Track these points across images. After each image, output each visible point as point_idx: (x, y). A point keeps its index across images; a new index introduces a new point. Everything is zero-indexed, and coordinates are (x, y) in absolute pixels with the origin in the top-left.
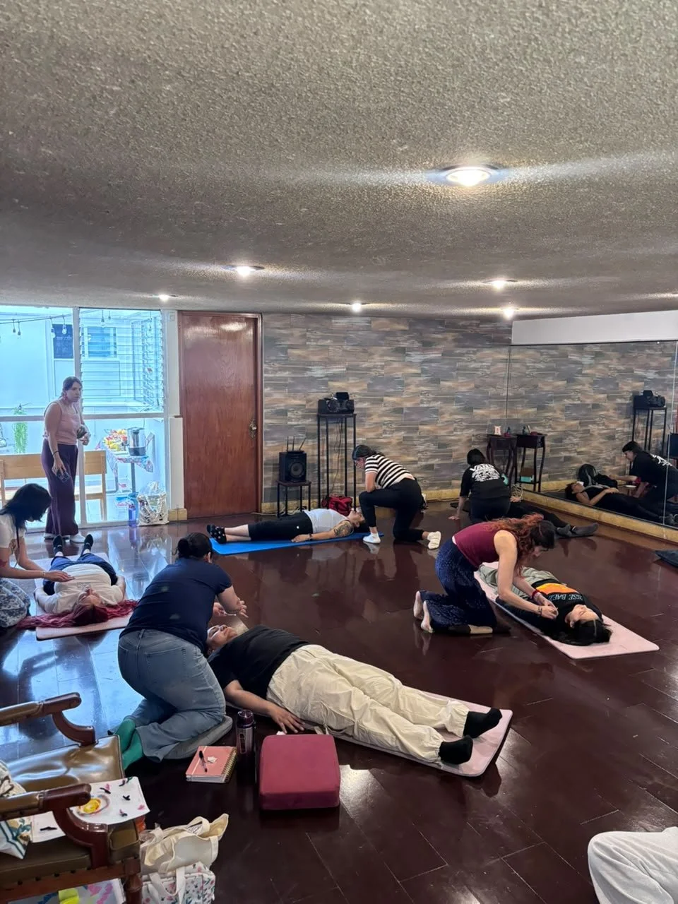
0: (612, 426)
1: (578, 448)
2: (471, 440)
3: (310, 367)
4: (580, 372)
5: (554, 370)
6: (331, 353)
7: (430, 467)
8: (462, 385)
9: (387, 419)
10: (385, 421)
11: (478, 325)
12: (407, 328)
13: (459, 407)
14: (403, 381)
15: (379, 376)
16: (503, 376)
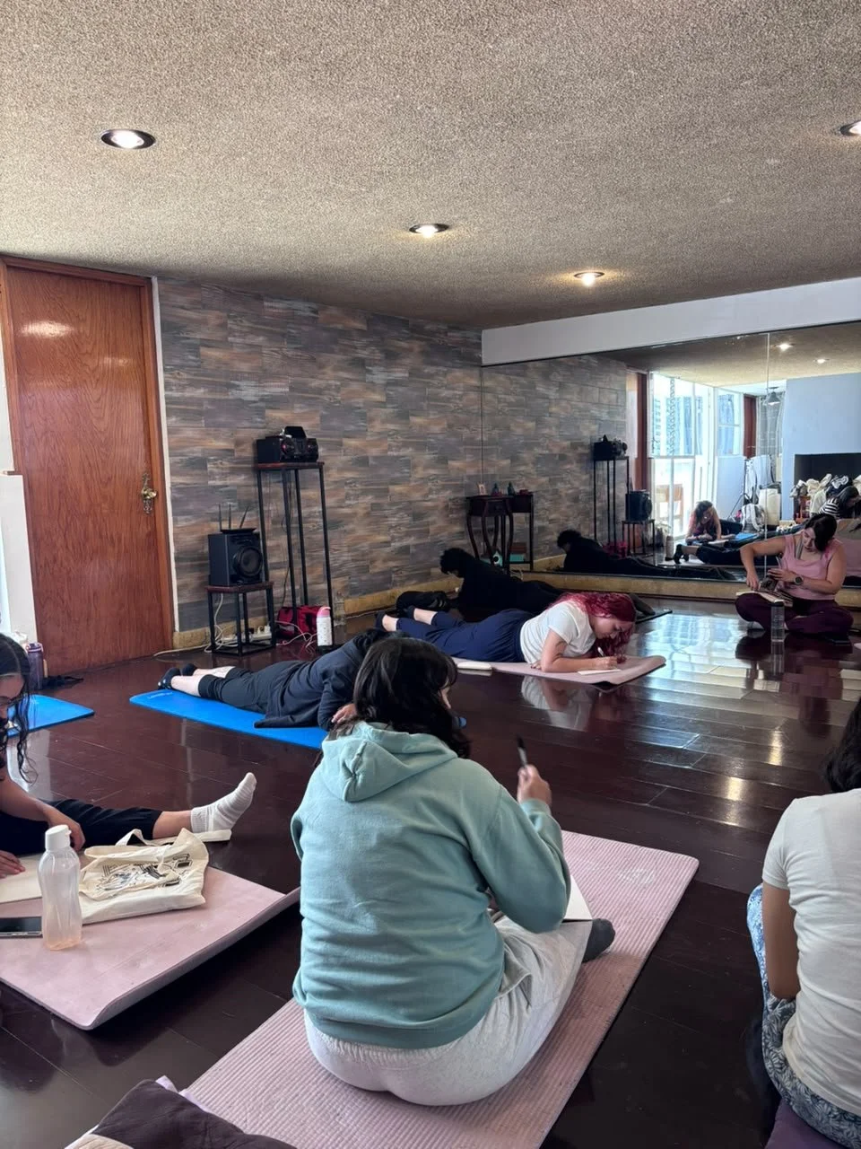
0: (577, 484)
2: (447, 506)
3: (237, 383)
4: (547, 410)
5: (523, 405)
6: (266, 360)
7: (405, 550)
8: (434, 423)
9: (349, 475)
10: (348, 479)
11: (446, 335)
12: (364, 327)
13: (432, 456)
14: (366, 413)
15: (334, 403)
16: (476, 411)
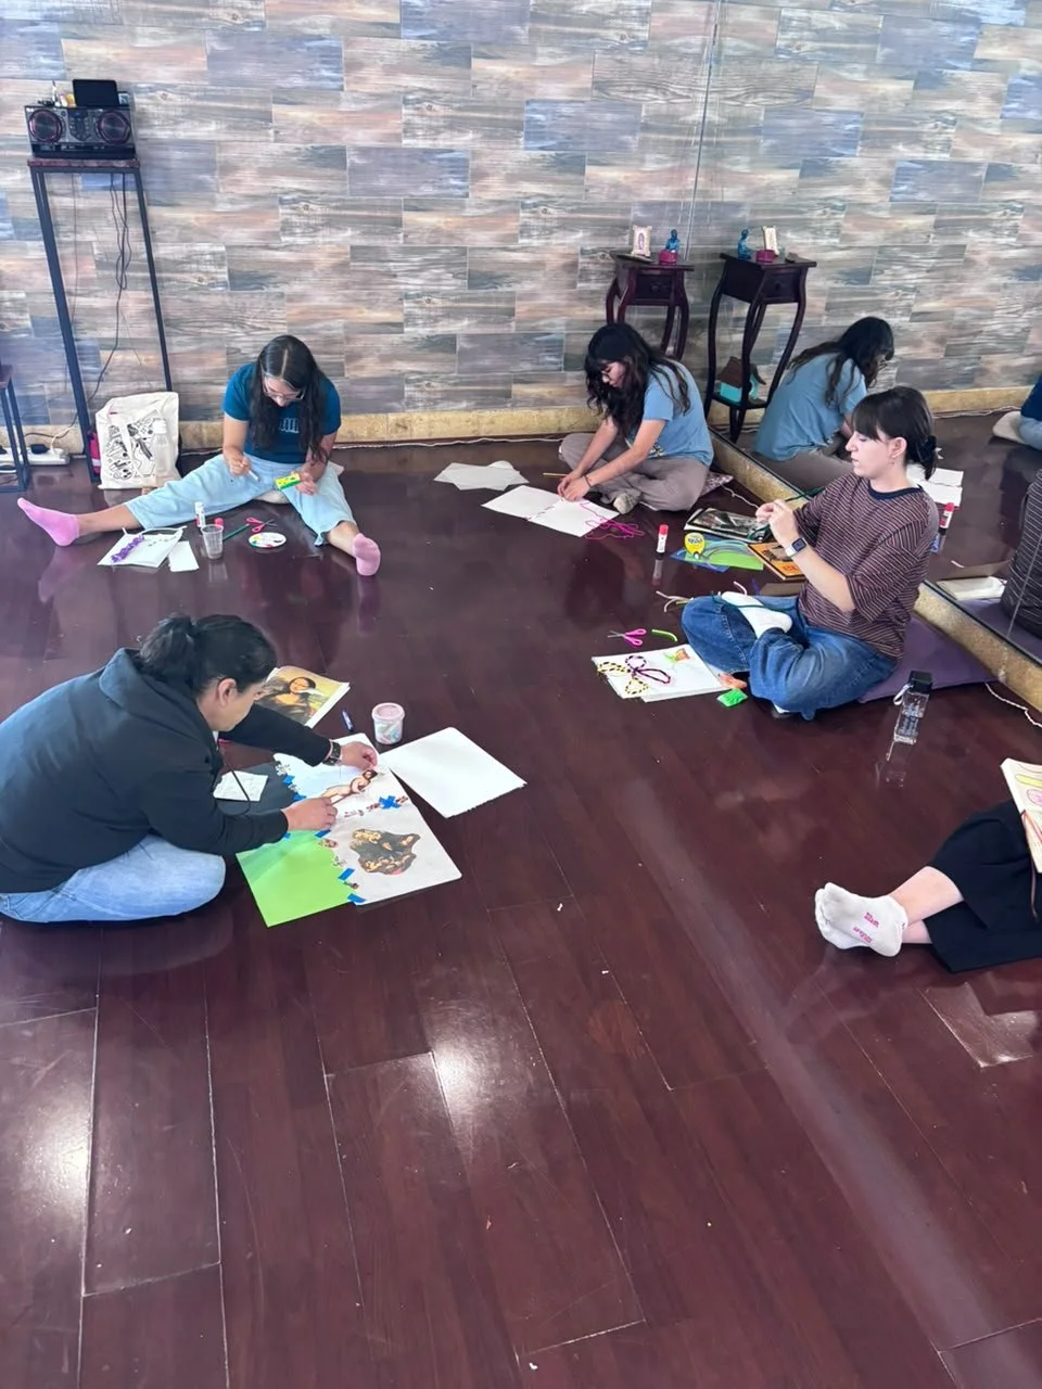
1: (916, 301)
2: (574, 265)
4: (966, 53)
5: (874, 39)
7: (446, 344)
8: (546, 73)
9: (289, 183)
13: (537, 154)
14: (338, 50)
15: (248, 25)
16: (697, 50)
